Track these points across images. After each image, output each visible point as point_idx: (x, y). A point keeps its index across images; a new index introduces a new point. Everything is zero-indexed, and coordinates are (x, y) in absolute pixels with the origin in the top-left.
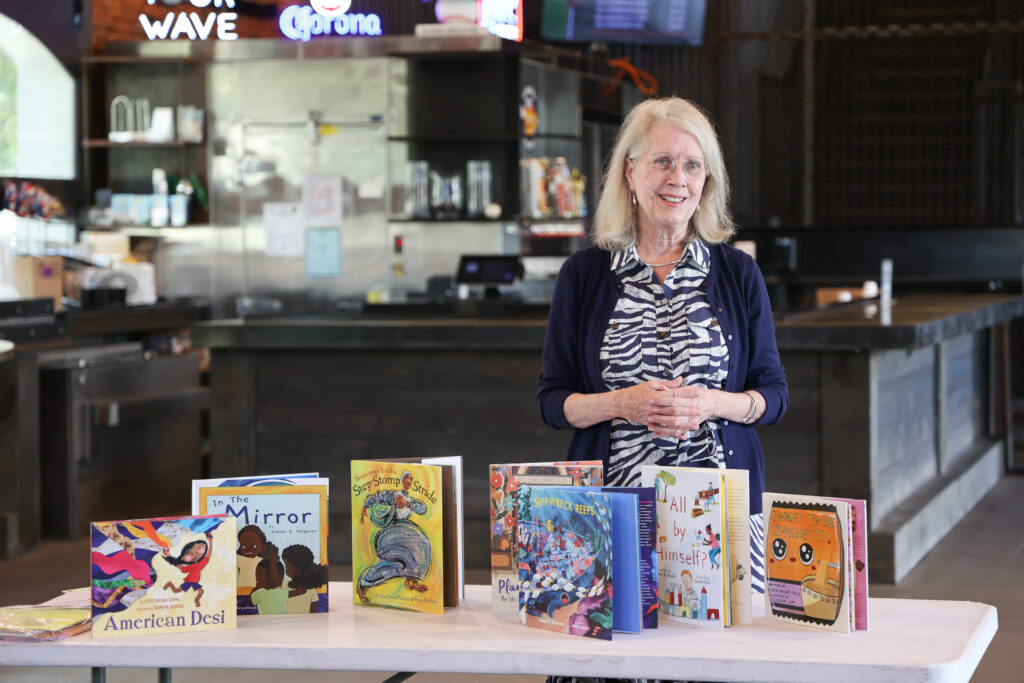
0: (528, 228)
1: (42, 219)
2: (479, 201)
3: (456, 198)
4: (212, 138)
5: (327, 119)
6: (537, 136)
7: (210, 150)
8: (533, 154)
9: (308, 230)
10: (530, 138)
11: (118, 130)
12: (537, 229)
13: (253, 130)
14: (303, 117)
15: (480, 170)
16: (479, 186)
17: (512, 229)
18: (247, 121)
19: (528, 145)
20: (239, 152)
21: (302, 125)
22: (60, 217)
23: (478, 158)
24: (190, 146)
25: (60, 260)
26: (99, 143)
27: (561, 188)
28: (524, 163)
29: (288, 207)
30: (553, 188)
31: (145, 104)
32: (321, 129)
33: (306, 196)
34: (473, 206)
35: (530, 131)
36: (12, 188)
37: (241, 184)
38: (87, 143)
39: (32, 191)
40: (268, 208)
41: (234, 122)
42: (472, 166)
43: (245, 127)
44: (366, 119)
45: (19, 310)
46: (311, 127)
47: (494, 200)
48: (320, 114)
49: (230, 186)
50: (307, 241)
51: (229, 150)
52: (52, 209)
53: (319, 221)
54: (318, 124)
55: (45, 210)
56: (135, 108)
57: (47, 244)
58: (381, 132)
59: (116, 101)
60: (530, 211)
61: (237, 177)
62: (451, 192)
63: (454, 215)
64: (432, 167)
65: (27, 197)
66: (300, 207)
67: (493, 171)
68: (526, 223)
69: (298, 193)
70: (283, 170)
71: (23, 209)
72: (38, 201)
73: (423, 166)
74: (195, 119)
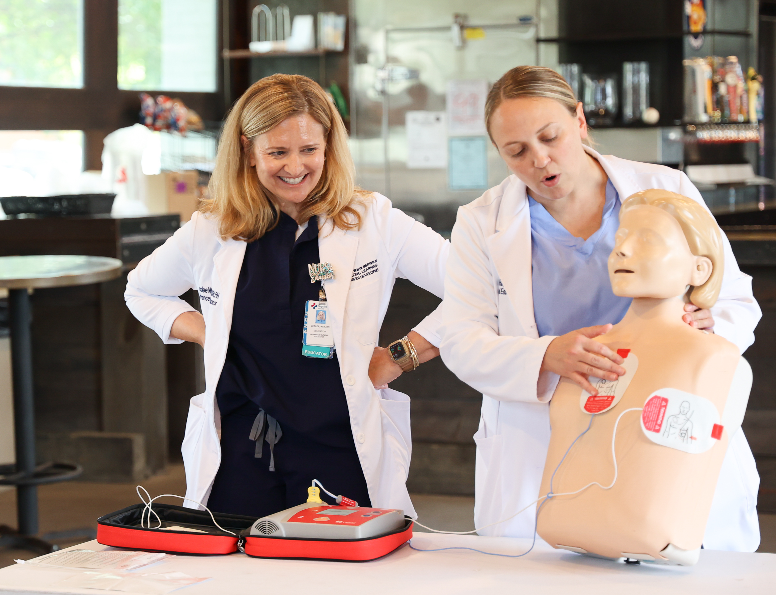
0: (693, 133)
1: (176, 133)
2: (636, 105)
3: (610, 102)
4: (353, 45)
5: (473, 21)
6: (705, 32)
7: (352, 58)
8: (698, 53)
9: (451, 139)
10: (696, 35)
11: (259, 40)
12: (705, 135)
13: (395, 36)
14: (448, 20)
15: (636, 72)
16: (636, 89)
17: (674, 135)
18: (390, 27)
19: (693, 43)
20: (382, 58)
21: (447, 29)
22: (197, 131)
23: (635, 59)
24: (331, 55)
25: (195, 174)
26: (240, 54)
27: (732, 89)
28: (687, 62)
29: (432, 116)
30: (723, 89)
31: (286, 12)
32: (467, 33)
33: (450, 103)
34: (628, 112)
35: (696, 27)
36: (149, 102)
37: (383, 92)
38: (227, 54)
39: (168, 105)
40: (412, 117)
41: (376, 29)
42: (628, 67)
43: (387, 32)
44: (515, 21)
45: (143, 226)
46: (456, 29)
47: (652, 104)
48: (465, 17)
49: (372, 94)
50: (450, 151)
51: (371, 58)
52: (190, 123)
53: (464, 130)
54: (462, 27)
55: (181, 123)
56: (275, 17)
57: (185, 159)
58: (530, 34)
59: (256, 10)
60: (697, 115)
61: (379, 87)
62: (604, 96)
63: (608, 121)
64: (584, 70)
65: (163, 110)
66: (443, 116)
67: (651, 73)
68: (691, 128)
69: (442, 101)
70: (425, 78)
71: (159, 123)
72: (173, 115)
73: (575, 69)
74: (335, 27)
